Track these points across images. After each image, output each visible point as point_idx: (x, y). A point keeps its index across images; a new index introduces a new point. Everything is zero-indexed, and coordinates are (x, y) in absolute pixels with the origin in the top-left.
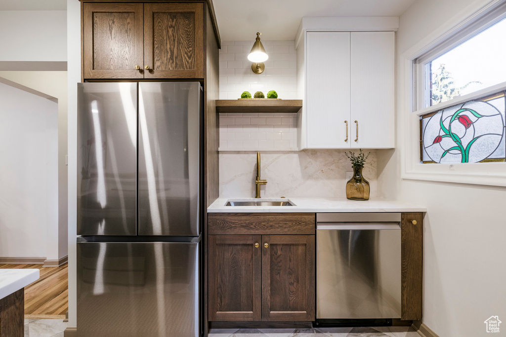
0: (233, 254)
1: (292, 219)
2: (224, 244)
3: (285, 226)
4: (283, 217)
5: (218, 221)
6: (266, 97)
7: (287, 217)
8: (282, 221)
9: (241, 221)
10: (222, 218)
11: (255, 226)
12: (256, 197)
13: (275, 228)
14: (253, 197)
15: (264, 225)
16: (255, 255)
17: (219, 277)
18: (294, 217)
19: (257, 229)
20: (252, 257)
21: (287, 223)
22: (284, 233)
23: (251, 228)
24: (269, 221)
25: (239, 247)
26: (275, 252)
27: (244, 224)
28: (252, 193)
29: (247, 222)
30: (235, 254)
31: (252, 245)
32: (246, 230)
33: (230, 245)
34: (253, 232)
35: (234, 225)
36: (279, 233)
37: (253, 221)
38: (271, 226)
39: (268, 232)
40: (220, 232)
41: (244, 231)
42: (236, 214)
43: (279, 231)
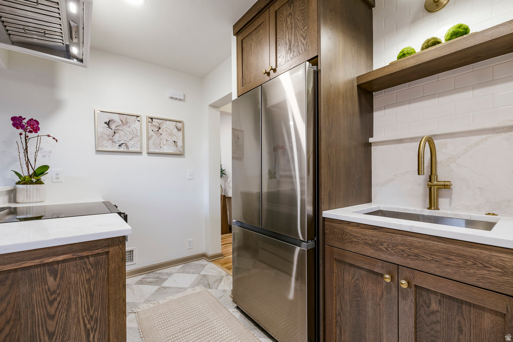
0: (355, 278)
1: (465, 253)
2: (344, 262)
3: (446, 262)
4: (442, 245)
5: (336, 230)
6: (443, 41)
7: (452, 247)
8: (439, 251)
9: (365, 235)
10: (340, 226)
11: (387, 248)
12: (430, 208)
13: (423, 260)
14: (424, 208)
15: (403, 251)
16: (387, 293)
17: (337, 301)
18: (469, 249)
19: (390, 254)
20: (383, 294)
21: (453, 258)
22: (443, 275)
23: (380, 249)
24: (411, 245)
25: (363, 272)
26: (425, 302)
27: (370, 242)
28: (425, 201)
29: (374, 239)
30: (357, 279)
31: (382, 275)
32: (372, 250)
33: (351, 265)
34: (383, 256)
35: (355, 240)
36: (432, 272)
37: (383, 240)
38: (416, 255)
39: (412, 264)
40: (337, 244)
41: (369, 252)
42: (358, 225)
43: (432, 267)
